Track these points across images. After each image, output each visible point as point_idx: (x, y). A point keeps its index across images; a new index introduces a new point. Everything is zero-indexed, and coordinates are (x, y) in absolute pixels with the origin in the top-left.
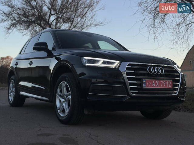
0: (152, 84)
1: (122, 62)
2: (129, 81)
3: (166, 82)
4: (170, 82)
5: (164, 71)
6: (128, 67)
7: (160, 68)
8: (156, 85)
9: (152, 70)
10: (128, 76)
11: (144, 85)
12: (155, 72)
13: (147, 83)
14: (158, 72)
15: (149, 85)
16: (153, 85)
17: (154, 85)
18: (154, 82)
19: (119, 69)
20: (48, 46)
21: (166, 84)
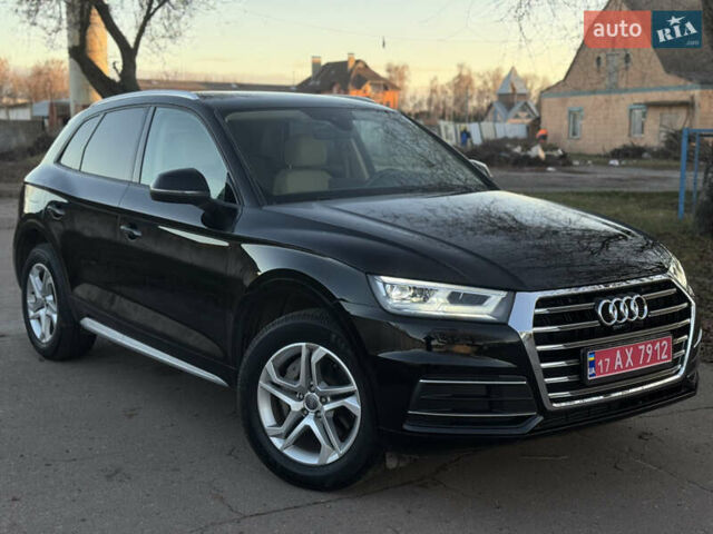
0: (613, 363)
1: (518, 294)
2: (542, 362)
3: (654, 346)
4: (665, 342)
5: (646, 308)
6: (538, 311)
7: (637, 299)
8: (624, 365)
9: (611, 311)
10: (540, 348)
11: (591, 371)
12: (621, 316)
13: (600, 363)
14: (631, 314)
15: (604, 369)
16: (617, 363)
17: (620, 363)
18: (618, 355)
19: (510, 324)
20: (210, 188)
21: (655, 352)
